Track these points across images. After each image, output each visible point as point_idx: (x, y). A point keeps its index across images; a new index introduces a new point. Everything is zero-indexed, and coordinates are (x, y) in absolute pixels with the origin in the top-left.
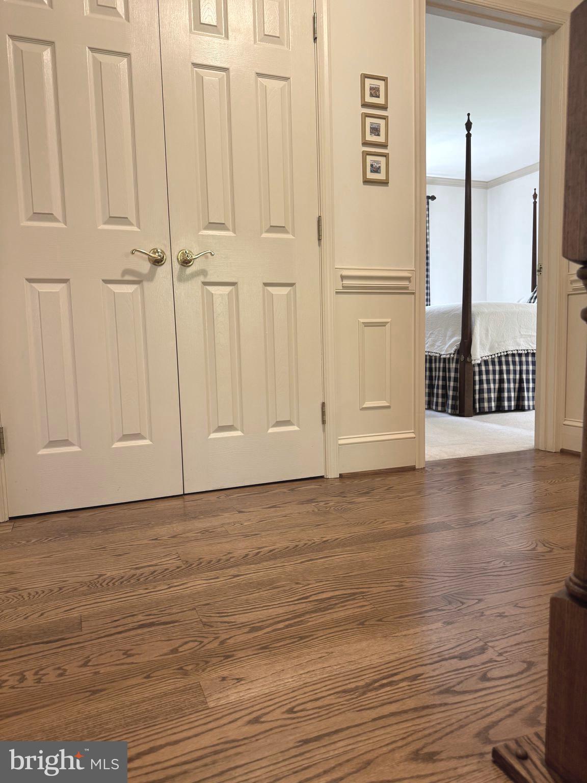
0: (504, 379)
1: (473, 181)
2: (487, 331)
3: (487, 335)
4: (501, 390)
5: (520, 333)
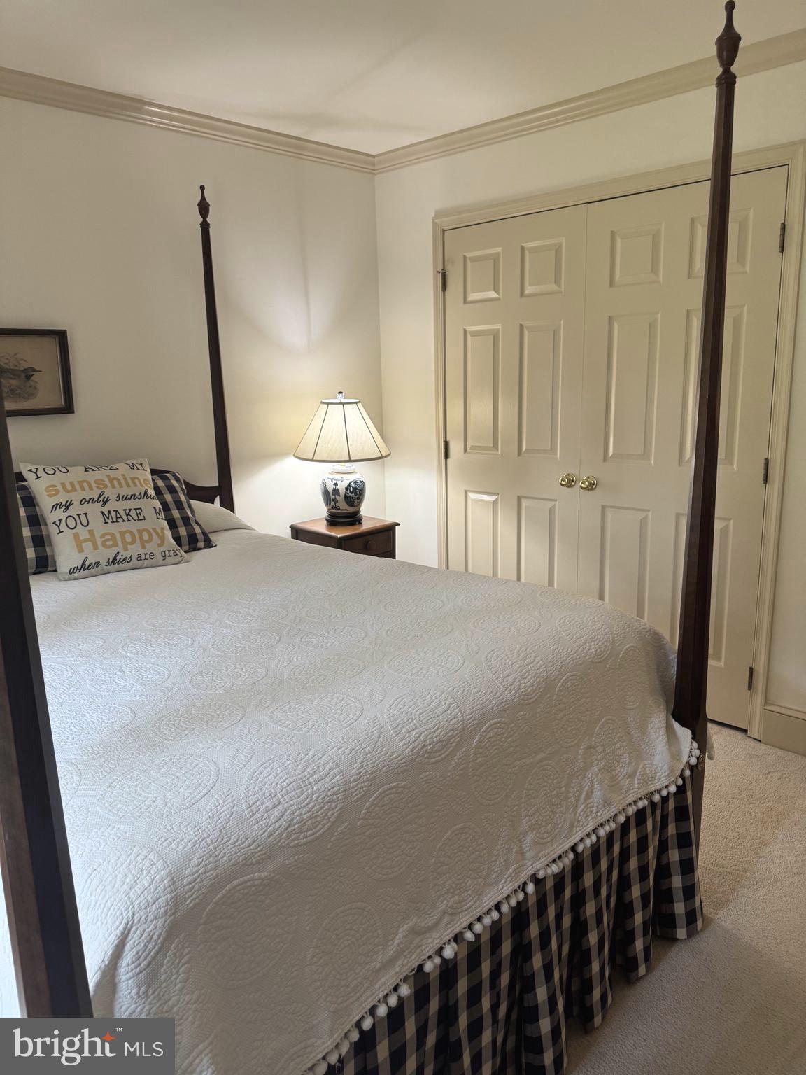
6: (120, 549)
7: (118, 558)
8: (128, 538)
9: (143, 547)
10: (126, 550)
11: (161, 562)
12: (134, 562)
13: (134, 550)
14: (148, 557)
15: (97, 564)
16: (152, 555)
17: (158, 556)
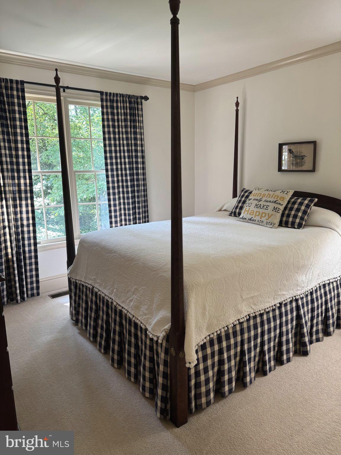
0: (224, 360)
1: (181, 84)
2: (204, 309)
3: (204, 314)
4: (220, 373)
5: (242, 297)
6: (253, 216)
7: (252, 219)
8: (258, 214)
9: (261, 218)
10: (255, 217)
11: (265, 225)
12: (256, 222)
13: (257, 218)
14: (261, 222)
15: (246, 219)
16: (262, 222)
17: (265, 222)
